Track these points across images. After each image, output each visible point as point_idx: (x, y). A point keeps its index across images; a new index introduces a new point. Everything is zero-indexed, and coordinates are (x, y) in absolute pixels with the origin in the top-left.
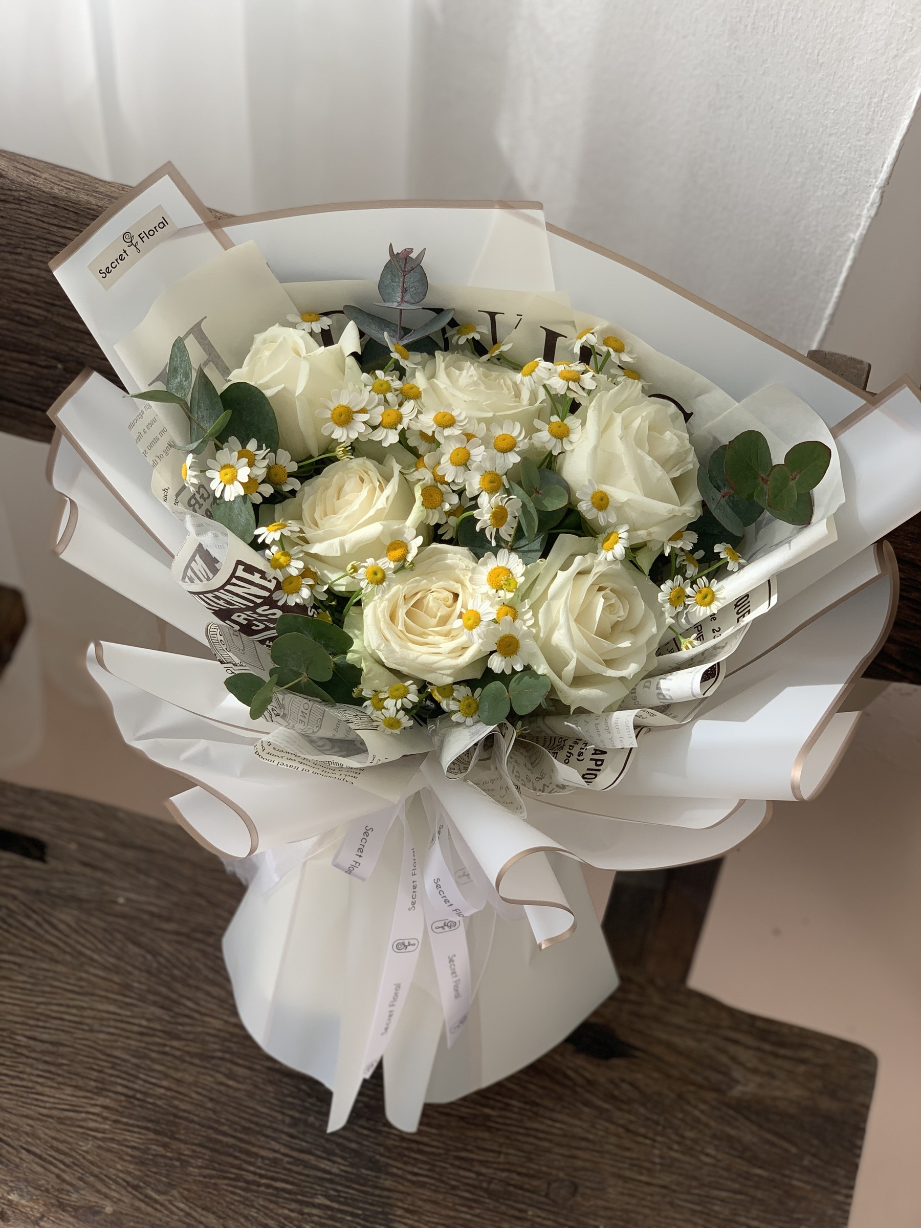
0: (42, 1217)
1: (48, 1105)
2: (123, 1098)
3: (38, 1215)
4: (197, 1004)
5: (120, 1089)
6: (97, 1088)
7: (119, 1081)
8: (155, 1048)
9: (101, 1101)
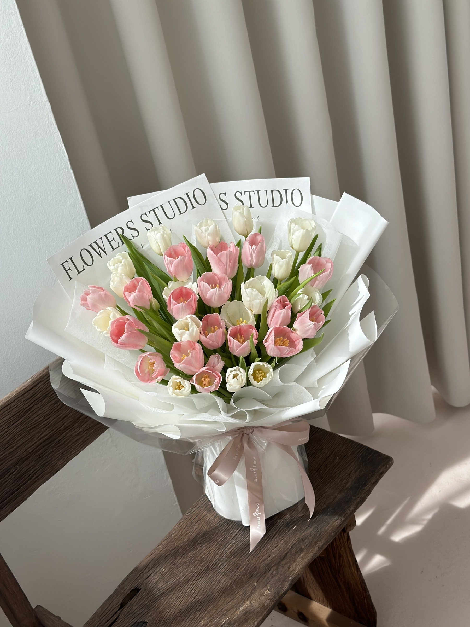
0: (251, 602)
1: (217, 596)
2: (224, 576)
3: (250, 603)
4: (205, 554)
5: (221, 576)
6: (218, 582)
7: (218, 576)
8: (213, 566)
9: (222, 582)
